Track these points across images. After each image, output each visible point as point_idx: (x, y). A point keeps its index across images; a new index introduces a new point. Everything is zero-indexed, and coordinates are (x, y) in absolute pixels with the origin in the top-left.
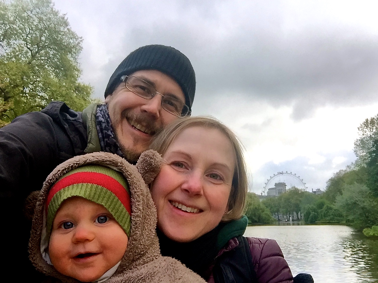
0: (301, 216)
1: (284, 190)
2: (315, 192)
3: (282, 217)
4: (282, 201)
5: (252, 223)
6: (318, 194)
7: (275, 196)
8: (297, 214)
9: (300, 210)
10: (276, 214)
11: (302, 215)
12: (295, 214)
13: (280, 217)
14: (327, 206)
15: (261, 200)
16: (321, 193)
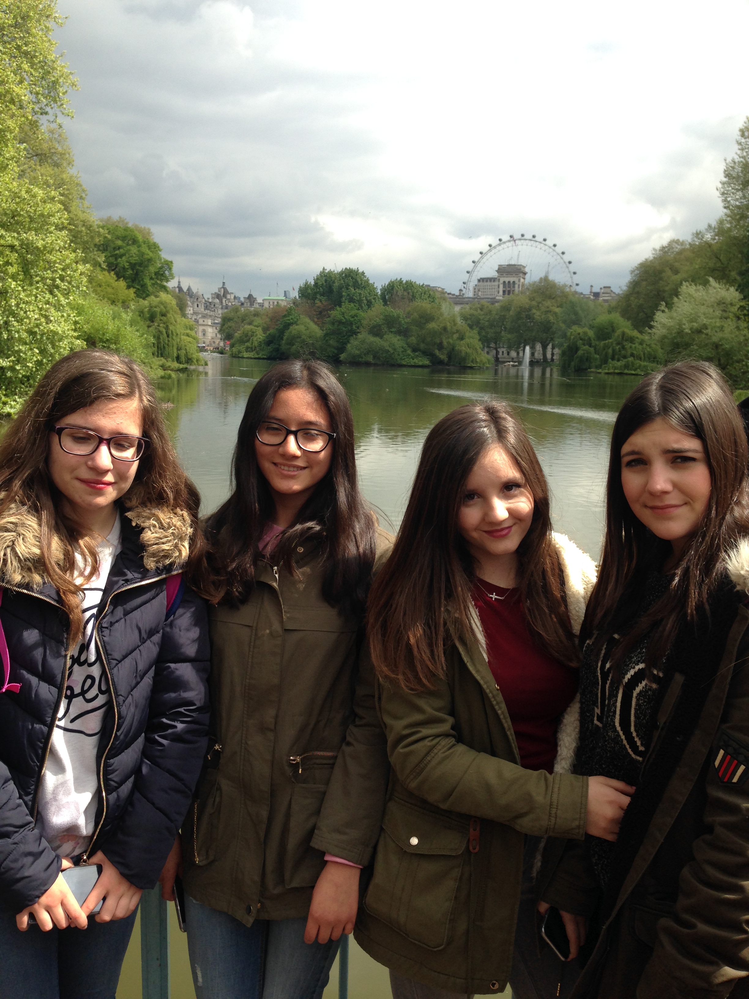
0: (553, 354)
1: (519, 285)
2: (596, 295)
3: (505, 352)
4: (511, 313)
5: (431, 364)
6: (604, 300)
7: (493, 301)
8: (544, 348)
9: (552, 339)
10: (492, 345)
11: (556, 351)
12: (539, 347)
13: (501, 353)
14: (623, 333)
15: (457, 309)
16: (609, 298)
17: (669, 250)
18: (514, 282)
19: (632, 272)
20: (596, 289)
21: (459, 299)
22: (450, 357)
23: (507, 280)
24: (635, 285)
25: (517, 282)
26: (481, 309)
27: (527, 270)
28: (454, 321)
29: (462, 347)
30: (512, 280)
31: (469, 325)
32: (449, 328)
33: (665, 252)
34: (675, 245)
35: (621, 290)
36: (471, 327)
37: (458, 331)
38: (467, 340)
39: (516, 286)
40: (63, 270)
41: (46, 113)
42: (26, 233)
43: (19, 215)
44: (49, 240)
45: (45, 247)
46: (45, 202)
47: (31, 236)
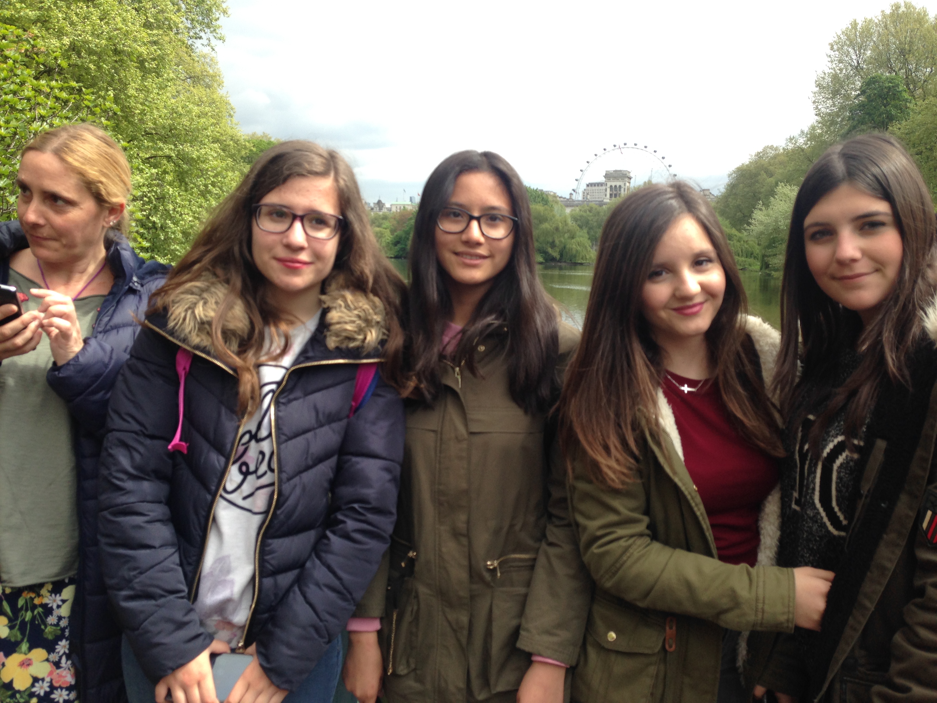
1: (625, 189)
5: (544, 261)
7: (601, 204)
15: (568, 211)
17: (764, 155)
18: (620, 186)
19: (730, 175)
21: (569, 203)
22: (561, 255)
23: (613, 184)
24: (732, 188)
25: (623, 186)
26: (590, 211)
27: (631, 175)
28: (565, 221)
29: (573, 245)
30: (618, 184)
31: (579, 225)
32: (561, 228)
33: (760, 157)
34: (769, 150)
35: (720, 192)
36: (581, 227)
37: (569, 231)
38: (578, 239)
39: (622, 190)
40: (215, 176)
41: (200, 38)
42: (182, 145)
43: (176, 129)
44: (203, 151)
45: (199, 157)
46: (199, 117)
47: (187, 148)
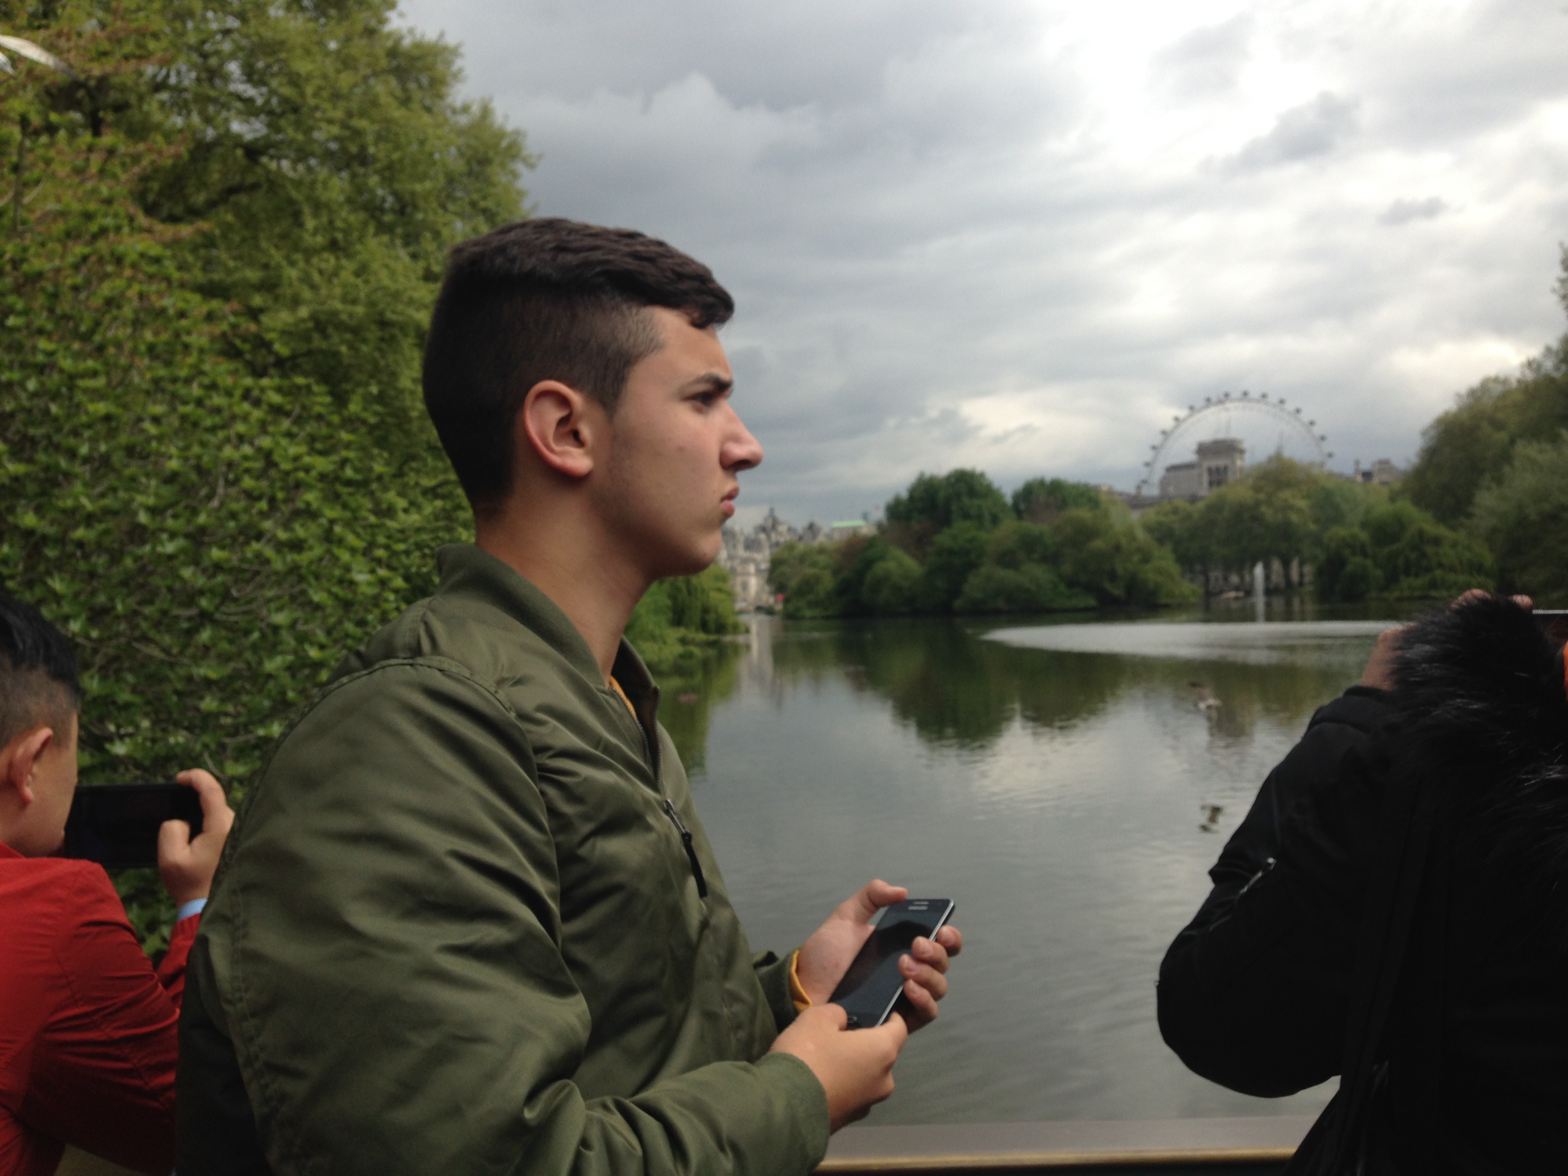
0: (1301, 575)
1: (1234, 471)
2: (1367, 475)
3: (1220, 577)
4: (1225, 514)
6: (1381, 482)
7: (1194, 499)
8: (1286, 564)
9: (1298, 551)
11: (1308, 569)
12: (1276, 565)
13: (1213, 579)
14: (1421, 533)
15: (1135, 515)
16: (1390, 478)
17: (1482, 395)
18: (1226, 467)
19: (1424, 433)
20: (1366, 466)
21: (1136, 502)
22: (1129, 593)
23: (1214, 464)
24: (1431, 454)
25: (1230, 465)
26: (1175, 513)
27: (1244, 446)
28: (1132, 534)
29: (1150, 575)
30: (1221, 463)
31: (1157, 539)
33: (1478, 398)
34: (1491, 386)
35: (1410, 463)
36: (1161, 541)
37: (1139, 550)
39: (1230, 472)
